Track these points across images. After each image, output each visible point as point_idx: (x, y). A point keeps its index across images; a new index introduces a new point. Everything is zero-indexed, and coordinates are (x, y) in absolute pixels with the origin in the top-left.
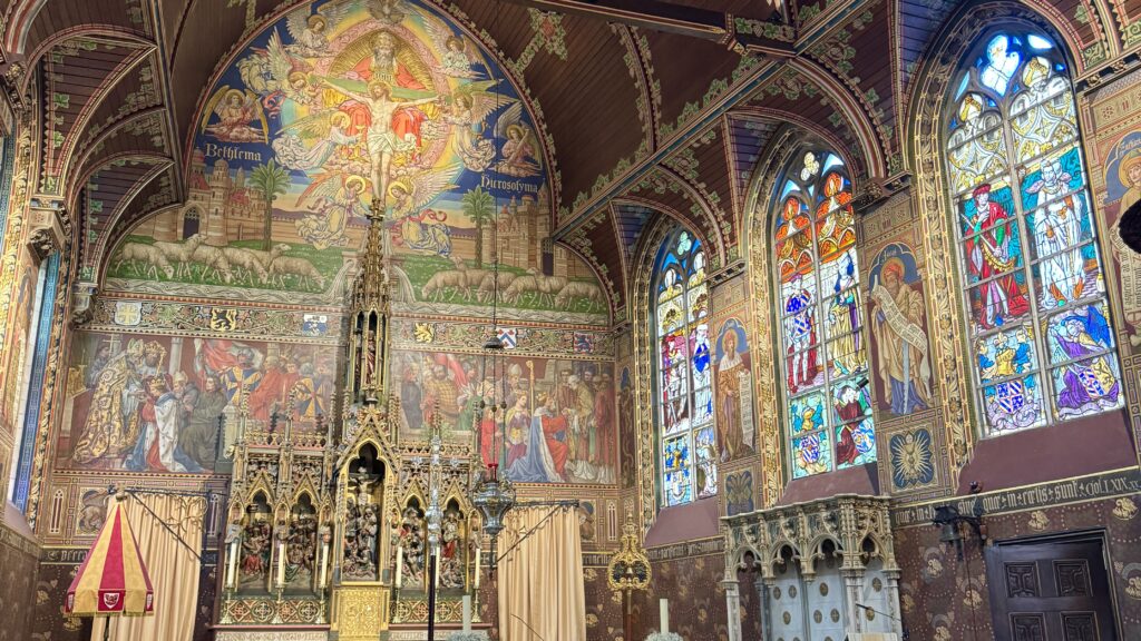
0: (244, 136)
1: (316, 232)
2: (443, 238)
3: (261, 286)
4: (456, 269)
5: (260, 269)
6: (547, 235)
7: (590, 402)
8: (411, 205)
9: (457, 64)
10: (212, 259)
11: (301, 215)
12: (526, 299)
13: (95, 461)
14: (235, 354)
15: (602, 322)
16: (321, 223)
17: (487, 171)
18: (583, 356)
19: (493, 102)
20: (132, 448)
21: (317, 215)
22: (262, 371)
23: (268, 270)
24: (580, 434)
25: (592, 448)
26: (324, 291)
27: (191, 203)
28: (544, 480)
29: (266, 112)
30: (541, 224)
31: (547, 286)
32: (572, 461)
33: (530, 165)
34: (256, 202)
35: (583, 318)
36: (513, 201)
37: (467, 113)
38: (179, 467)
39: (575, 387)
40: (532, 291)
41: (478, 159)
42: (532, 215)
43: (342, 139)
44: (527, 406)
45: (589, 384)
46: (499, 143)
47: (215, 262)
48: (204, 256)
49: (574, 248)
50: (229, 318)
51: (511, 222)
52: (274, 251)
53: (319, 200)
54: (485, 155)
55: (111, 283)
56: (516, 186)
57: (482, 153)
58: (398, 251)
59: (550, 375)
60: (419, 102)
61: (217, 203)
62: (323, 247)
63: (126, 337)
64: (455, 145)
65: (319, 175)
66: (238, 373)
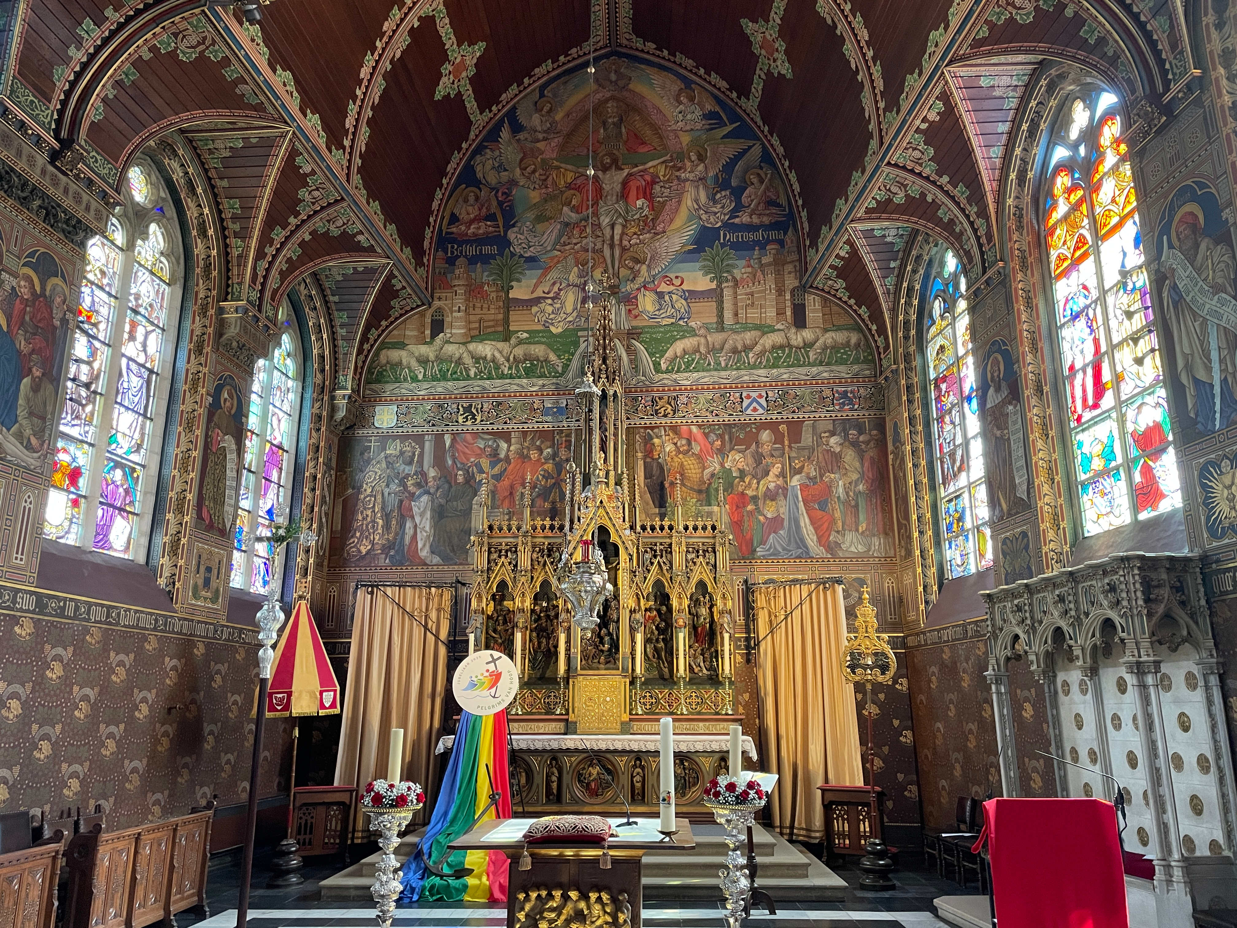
0: (481, 231)
1: (552, 316)
2: (681, 304)
3: (503, 377)
4: (696, 335)
5: (501, 360)
6: (797, 284)
7: (857, 465)
8: (646, 274)
9: (689, 117)
10: (457, 355)
11: (537, 301)
12: (775, 358)
13: (363, 557)
14: (482, 446)
15: (868, 372)
16: (558, 306)
17: (725, 225)
18: (847, 413)
19: (730, 149)
20: (394, 543)
21: (553, 299)
22: (507, 459)
24: (846, 503)
25: (862, 517)
26: (561, 375)
27: (437, 303)
28: (805, 555)
29: (500, 204)
30: (790, 273)
31: (800, 339)
32: (838, 532)
33: (774, 210)
34: (494, 295)
35: (843, 371)
36: (756, 252)
37: (701, 167)
38: (436, 559)
39: (838, 450)
40: (782, 347)
41: (716, 213)
42: (778, 264)
43: (574, 217)
44: (782, 475)
45: (855, 444)
46: (737, 193)
47: (460, 358)
48: (450, 353)
49: (829, 293)
50: (474, 411)
51: (755, 276)
52: (513, 341)
53: (554, 284)
54: (723, 207)
55: (370, 389)
56: (759, 235)
57: (719, 206)
58: (635, 323)
59: (807, 439)
60: (650, 164)
61: (459, 301)
62: (560, 330)
63: (386, 438)
64: (689, 203)
65: (552, 258)
66: (485, 463)
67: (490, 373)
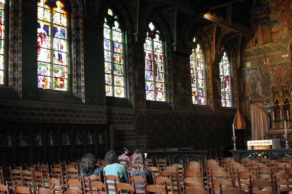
0: (263, 17)
3: (272, 51)
10: (262, 48)
11: (278, 31)
14: (270, 69)
20: (254, 93)
23: (273, 47)
26: (286, 49)
38: (263, 96)
48: (260, 48)
50: (267, 60)
52: (274, 42)
55: (244, 59)
61: (260, 35)
62: (284, 38)
63: (249, 69)
65: (280, 20)
66: (271, 72)
67: (269, 51)
